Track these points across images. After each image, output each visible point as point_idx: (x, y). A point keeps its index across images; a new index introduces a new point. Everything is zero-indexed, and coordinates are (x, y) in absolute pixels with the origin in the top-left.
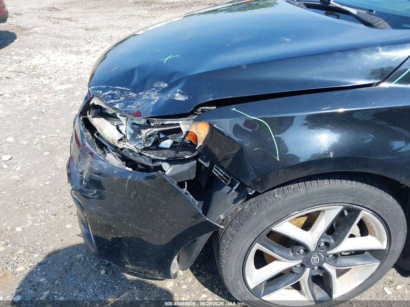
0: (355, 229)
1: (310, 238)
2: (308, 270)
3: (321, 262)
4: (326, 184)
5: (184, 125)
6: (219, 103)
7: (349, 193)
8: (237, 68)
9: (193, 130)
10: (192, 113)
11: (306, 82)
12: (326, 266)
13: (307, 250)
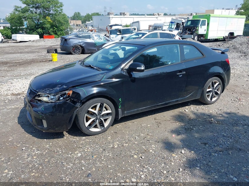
0: (104, 109)
1: (96, 112)
2: (98, 120)
3: (100, 118)
4: (96, 99)
5: (67, 92)
6: (73, 87)
7: (101, 100)
8: (75, 80)
9: (69, 92)
10: (68, 90)
11: (88, 81)
12: (101, 118)
13: (96, 115)
